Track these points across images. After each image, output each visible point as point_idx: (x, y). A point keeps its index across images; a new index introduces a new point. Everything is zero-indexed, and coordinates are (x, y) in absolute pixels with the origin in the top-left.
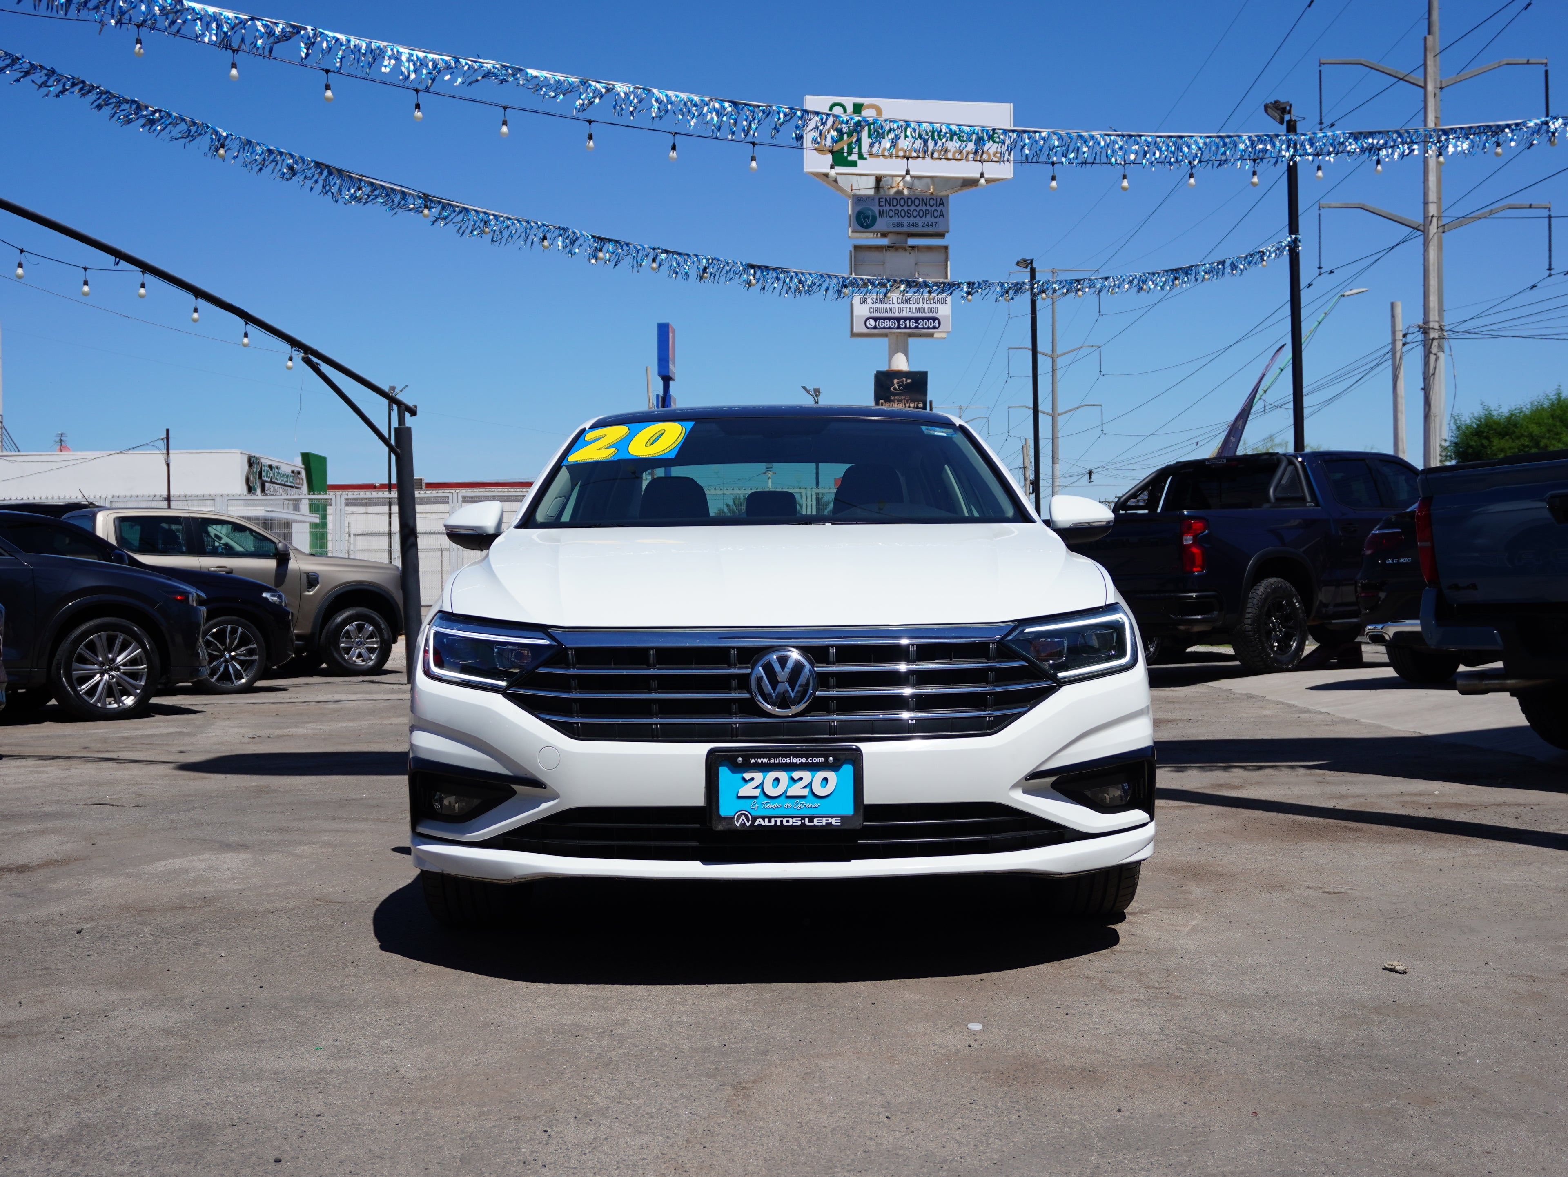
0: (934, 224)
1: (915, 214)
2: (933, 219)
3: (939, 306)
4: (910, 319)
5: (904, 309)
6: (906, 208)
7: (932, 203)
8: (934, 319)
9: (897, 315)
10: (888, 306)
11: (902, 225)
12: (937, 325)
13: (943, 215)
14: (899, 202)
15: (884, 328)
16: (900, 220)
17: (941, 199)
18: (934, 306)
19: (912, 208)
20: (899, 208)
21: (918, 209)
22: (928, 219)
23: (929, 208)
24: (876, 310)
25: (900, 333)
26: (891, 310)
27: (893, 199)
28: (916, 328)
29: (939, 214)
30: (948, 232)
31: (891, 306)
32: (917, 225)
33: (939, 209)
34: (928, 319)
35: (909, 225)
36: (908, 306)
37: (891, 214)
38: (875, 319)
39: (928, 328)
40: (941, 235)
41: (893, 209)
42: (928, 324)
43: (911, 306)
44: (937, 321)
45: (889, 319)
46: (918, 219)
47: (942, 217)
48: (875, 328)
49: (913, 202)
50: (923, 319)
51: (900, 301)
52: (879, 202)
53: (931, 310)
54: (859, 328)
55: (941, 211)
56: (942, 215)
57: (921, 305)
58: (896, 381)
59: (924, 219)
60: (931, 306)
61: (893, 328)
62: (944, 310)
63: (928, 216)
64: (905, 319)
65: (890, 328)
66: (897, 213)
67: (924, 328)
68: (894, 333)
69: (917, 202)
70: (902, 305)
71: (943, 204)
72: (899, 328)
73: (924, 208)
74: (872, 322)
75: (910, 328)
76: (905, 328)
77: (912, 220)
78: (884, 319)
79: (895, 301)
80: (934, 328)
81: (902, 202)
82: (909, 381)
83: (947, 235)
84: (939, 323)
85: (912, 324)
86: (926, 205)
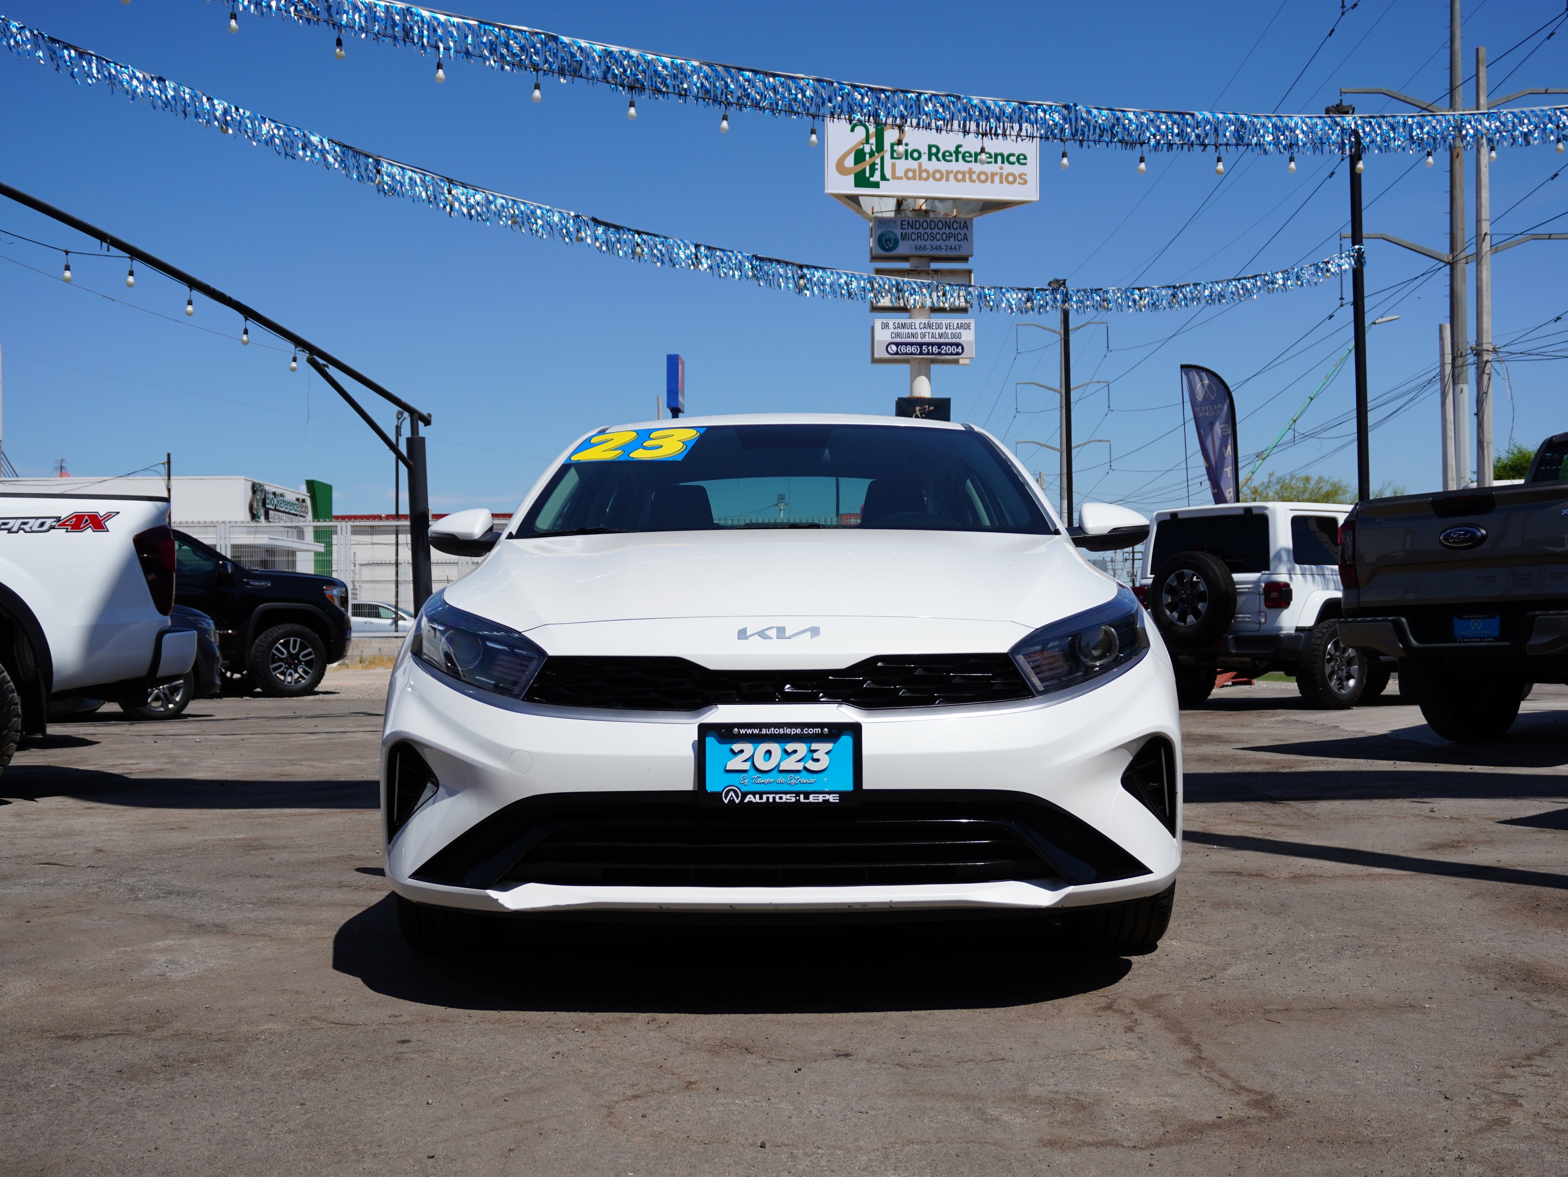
0: (958, 248)
1: (938, 237)
2: (957, 243)
3: (962, 331)
4: (933, 344)
5: (927, 334)
6: (929, 231)
7: (955, 225)
8: (958, 345)
9: (919, 340)
10: (910, 331)
11: (925, 248)
12: (960, 351)
13: (967, 239)
14: (921, 225)
15: (906, 354)
16: (923, 243)
17: (965, 222)
18: (958, 331)
19: (936, 231)
20: (922, 231)
21: (941, 232)
22: (952, 242)
23: (952, 231)
24: (898, 335)
25: (923, 359)
26: (913, 335)
27: (916, 221)
28: (939, 354)
29: (962, 237)
30: (972, 256)
31: (914, 331)
32: (940, 248)
33: (963, 232)
34: (951, 344)
35: (932, 248)
36: (931, 331)
37: (914, 237)
38: (897, 345)
39: (951, 354)
40: (965, 259)
41: (916, 231)
42: (951, 349)
43: (934, 331)
44: (960, 347)
45: (912, 344)
46: (941, 242)
47: (965, 240)
48: (897, 353)
49: (936, 225)
50: (946, 344)
51: (922, 326)
52: (902, 225)
53: (954, 336)
54: (880, 353)
55: (965, 234)
56: (965, 238)
57: (944, 330)
58: (918, 408)
59: (947, 242)
60: (954, 331)
61: (915, 354)
62: (967, 337)
63: (952, 239)
64: (928, 344)
65: (912, 354)
66: (919, 236)
67: (946, 354)
68: (916, 359)
69: (940, 225)
70: (924, 331)
71: (967, 227)
72: (921, 353)
73: (947, 231)
74: (894, 348)
75: (933, 354)
76: (928, 354)
77: (935, 243)
78: (906, 344)
79: (917, 326)
80: (958, 354)
81: (925, 225)
82: (932, 408)
83: (970, 258)
84: (963, 349)
85: (935, 349)
86: (950, 229)
